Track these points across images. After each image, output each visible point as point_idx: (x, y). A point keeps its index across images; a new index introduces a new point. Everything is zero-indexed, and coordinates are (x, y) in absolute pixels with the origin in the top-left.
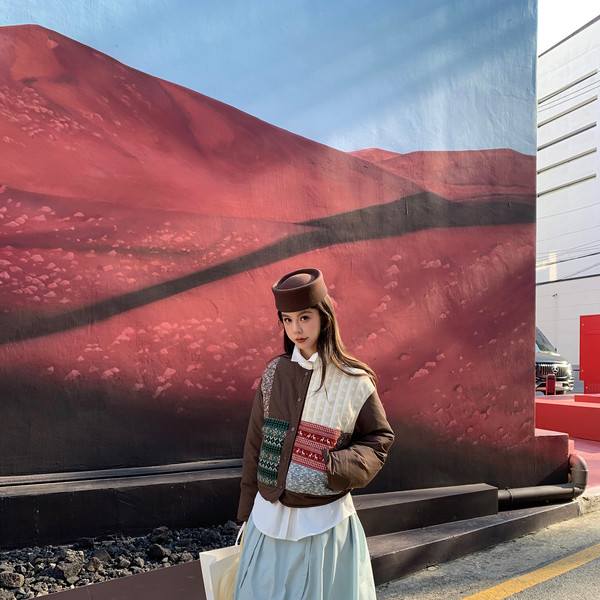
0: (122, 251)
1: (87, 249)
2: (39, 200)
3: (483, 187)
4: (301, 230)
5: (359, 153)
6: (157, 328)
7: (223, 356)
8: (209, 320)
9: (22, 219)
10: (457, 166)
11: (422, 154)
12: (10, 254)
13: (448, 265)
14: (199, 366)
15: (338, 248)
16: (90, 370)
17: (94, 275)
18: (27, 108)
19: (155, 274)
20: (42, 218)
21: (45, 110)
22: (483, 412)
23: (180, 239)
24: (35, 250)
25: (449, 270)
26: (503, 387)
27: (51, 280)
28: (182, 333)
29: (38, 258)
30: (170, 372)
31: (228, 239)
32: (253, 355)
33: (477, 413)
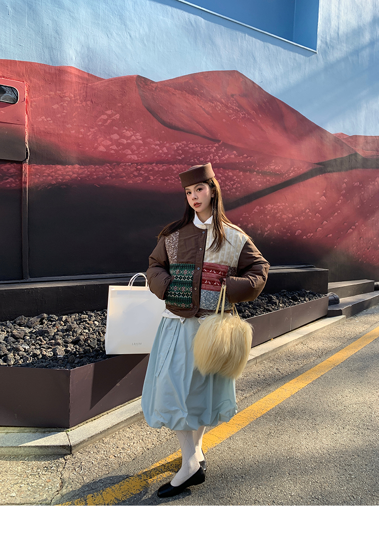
0: (258, 173)
1: (247, 171)
2: (233, 148)
3: (374, 152)
4: (316, 166)
5: (336, 134)
6: (267, 207)
7: (287, 220)
8: (284, 204)
9: (226, 156)
10: (367, 142)
11: (356, 136)
12: (222, 171)
13: (361, 185)
14: (279, 224)
15: (327, 175)
16: (244, 224)
17: (248, 182)
18: (231, 107)
19: (268, 183)
20: (233, 156)
21: (237, 108)
22: (368, 249)
23: (277, 168)
24: (230, 170)
25: (362, 187)
26: (375, 238)
27: (234, 184)
28: (275, 209)
29: (231, 174)
30: (269, 226)
31: (292, 169)
32: (297, 220)
33: (366, 249)
